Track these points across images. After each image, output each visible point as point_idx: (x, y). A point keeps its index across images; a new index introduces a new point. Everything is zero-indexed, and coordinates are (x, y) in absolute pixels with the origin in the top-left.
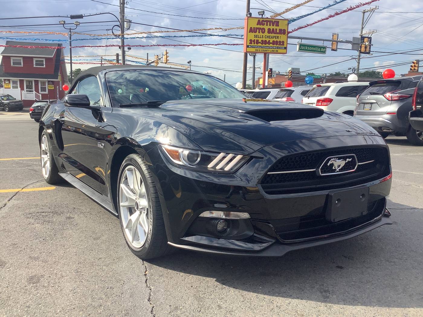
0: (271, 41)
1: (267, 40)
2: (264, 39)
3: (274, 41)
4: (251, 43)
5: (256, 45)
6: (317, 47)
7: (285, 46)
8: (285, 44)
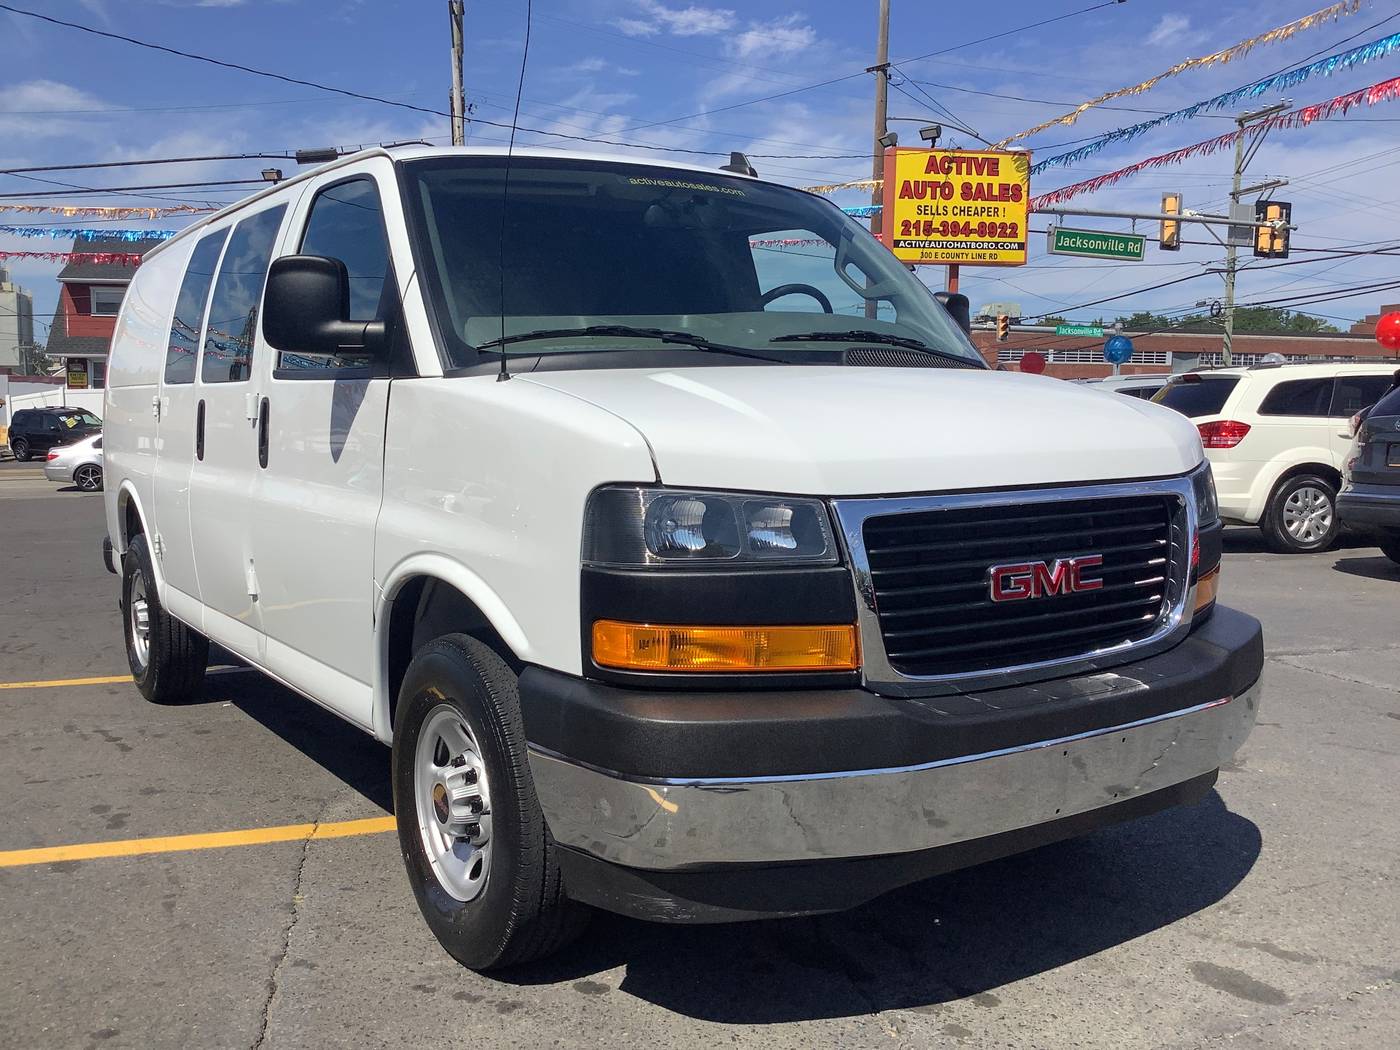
0: (974, 225)
1: (962, 220)
2: (950, 219)
3: (982, 225)
4: (906, 232)
5: (922, 237)
6: (1115, 238)
7: (1021, 239)
8: (1021, 231)
